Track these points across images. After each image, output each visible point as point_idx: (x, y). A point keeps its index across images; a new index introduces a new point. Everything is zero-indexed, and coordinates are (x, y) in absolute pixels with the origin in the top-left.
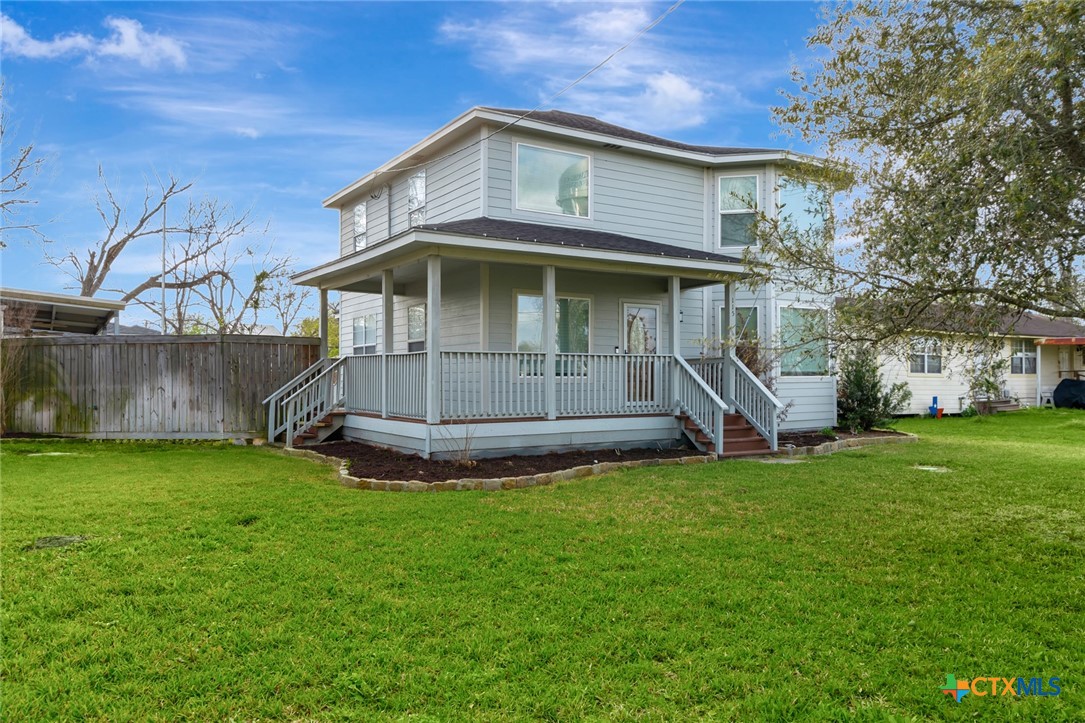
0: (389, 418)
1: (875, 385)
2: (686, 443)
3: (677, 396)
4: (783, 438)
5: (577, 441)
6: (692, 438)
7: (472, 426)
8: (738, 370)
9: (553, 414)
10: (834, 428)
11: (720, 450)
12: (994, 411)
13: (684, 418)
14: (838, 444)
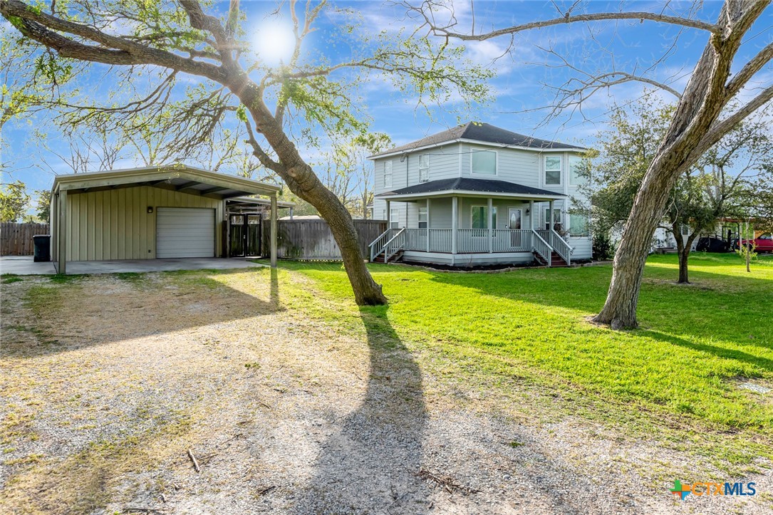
0: (430, 252)
1: (608, 241)
2: (535, 262)
3: (532, 245)
4: (572, 261)
5: (499, 261)
6: (539, 261)
7: (464, 255)
8: (555, 235)
9: (491, 251)
10: (591, 258)
11: (550, 265)
12: (666, 253)
13: (535, 253)
14: (593, 263)
